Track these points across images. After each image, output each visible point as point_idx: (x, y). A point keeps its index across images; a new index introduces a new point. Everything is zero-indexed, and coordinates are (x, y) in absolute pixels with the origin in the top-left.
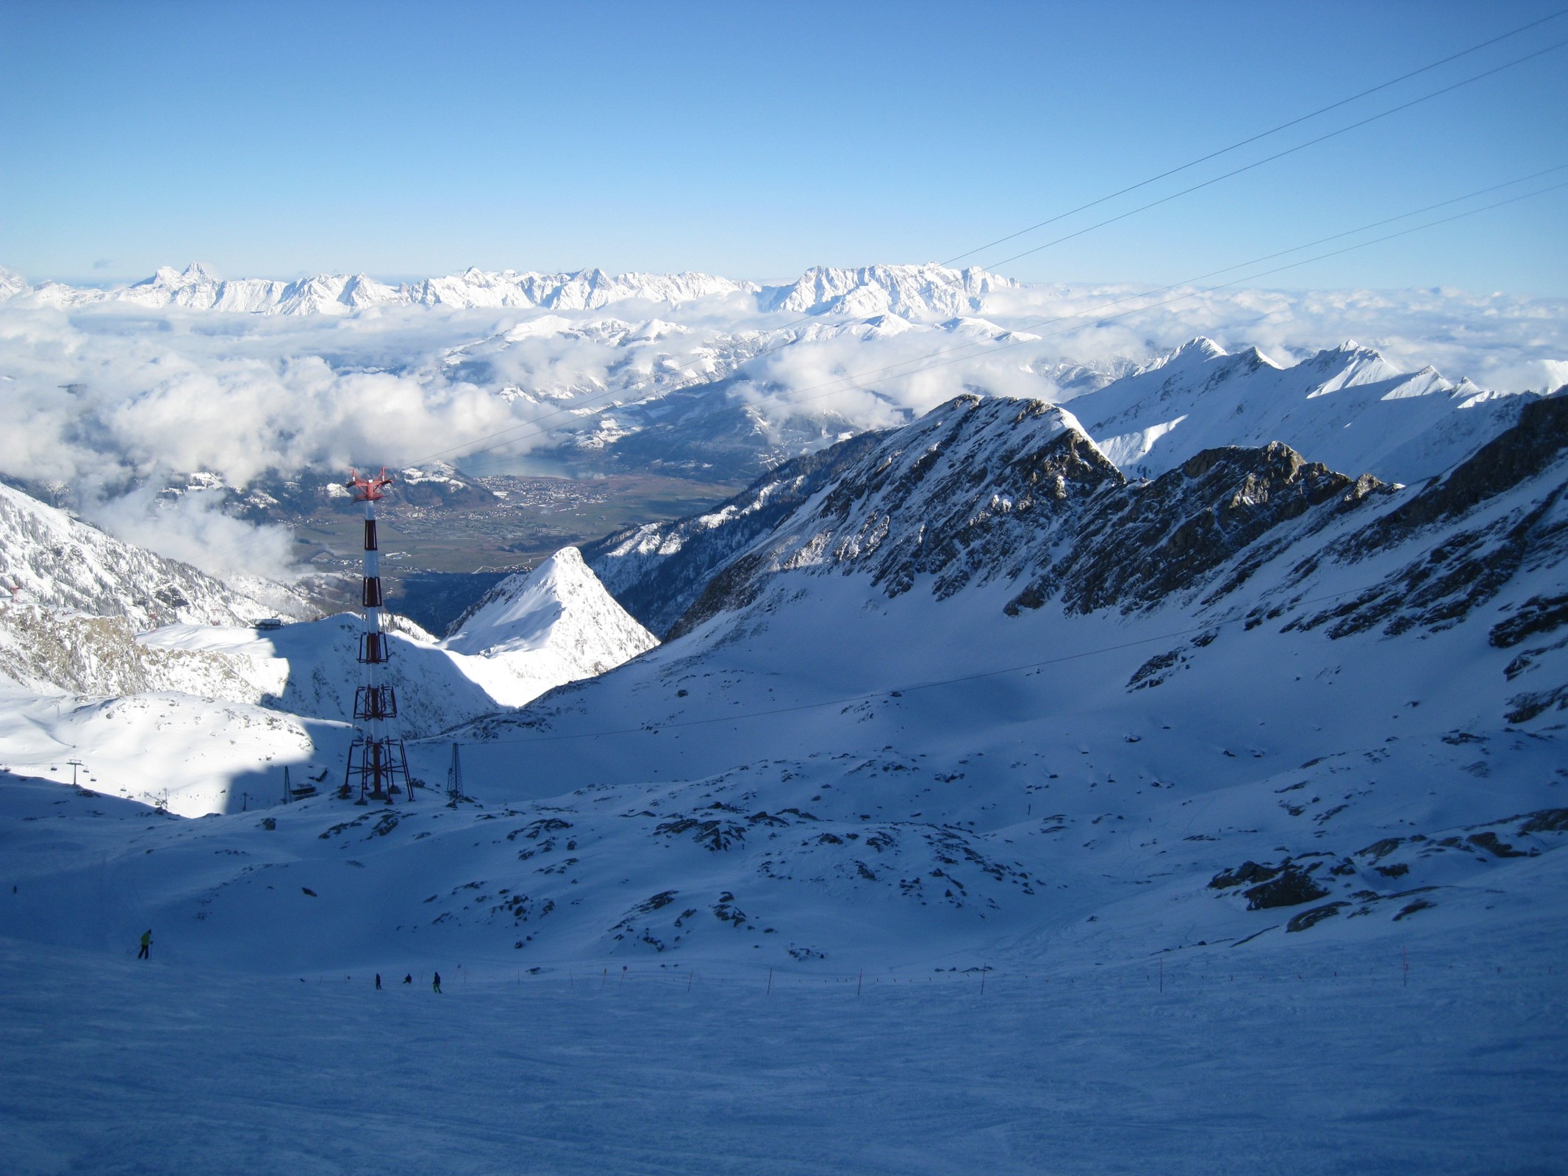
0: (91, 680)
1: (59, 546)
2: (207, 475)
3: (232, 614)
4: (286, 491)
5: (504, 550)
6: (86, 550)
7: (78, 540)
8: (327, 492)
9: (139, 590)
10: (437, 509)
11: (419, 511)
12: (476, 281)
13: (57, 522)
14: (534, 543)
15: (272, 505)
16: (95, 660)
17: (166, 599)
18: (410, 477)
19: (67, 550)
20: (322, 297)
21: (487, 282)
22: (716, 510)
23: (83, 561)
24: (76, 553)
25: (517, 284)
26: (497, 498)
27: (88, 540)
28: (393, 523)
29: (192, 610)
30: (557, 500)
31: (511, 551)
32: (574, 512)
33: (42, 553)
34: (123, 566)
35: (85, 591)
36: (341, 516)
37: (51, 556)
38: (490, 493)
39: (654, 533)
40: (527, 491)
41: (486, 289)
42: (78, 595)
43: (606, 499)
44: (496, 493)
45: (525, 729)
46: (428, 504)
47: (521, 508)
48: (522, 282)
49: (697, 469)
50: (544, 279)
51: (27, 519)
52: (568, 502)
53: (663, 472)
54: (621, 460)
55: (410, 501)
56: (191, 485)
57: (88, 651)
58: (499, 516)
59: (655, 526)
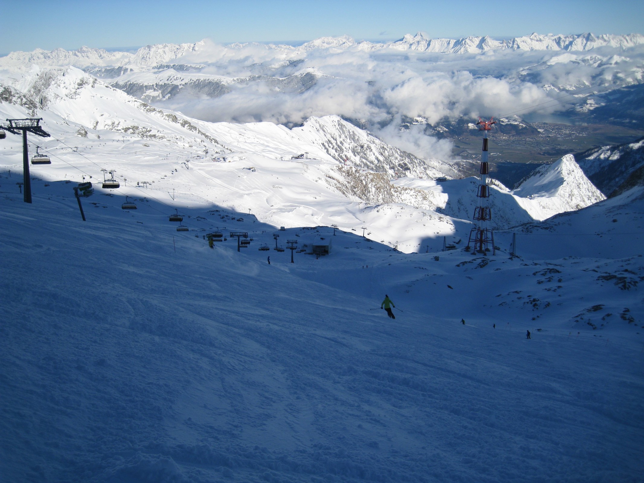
0: (372, 197)
1: (363, 144)
2: (421, 118)
3: (427, 174)
4: (452, 126)
5: (541, 154)
6: (373, 146)
7: (370, 142)
8: (468, 127)
9: (392, 163)
10: (513, 136)
11: (506, 136)
12: (535, 38)
13: (363, 135)
14: (554, 152)
15: (446, 131)
16: (374, 189)
17: (402, 167)
18: (503, 122)
19: (365, 146)
20: (470, 46)
21: (540, 39)
22: (637, 141)
23: (371, 151)
24: (369, 148)
25: (553, 40)
26: (539, 132)
27: (374, 142)
28: (494, 141)
29: (412, 172)
30: (565, 134)
31: (544, 155)
32: (572, 139)
33: (356, 147)
34: (386, 153)
35: (372, 162)
36: (473, 137)
37: (359, 148)
38: (536, 130)
39: (608, 150)
40: (553, 129)
41: (540, 42)
42: (368, 163)
43: (587, 134)
44: (539, 130)
45: (544, 230)
46: (509, 133)
47: (549, 137)
48: (555, 39)
49: (630, 122)
50: (565, 38)
51: (351, 133)
52: (570, 135)
53: (614, 123)
54: (595, 118)
55: (502, 132)
56: (414, 122)
57: (372, 186)
58: (540, 140)
59: (608, 147)
